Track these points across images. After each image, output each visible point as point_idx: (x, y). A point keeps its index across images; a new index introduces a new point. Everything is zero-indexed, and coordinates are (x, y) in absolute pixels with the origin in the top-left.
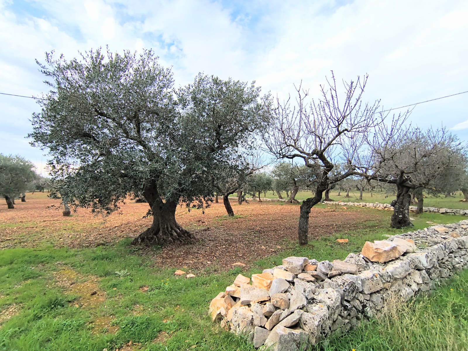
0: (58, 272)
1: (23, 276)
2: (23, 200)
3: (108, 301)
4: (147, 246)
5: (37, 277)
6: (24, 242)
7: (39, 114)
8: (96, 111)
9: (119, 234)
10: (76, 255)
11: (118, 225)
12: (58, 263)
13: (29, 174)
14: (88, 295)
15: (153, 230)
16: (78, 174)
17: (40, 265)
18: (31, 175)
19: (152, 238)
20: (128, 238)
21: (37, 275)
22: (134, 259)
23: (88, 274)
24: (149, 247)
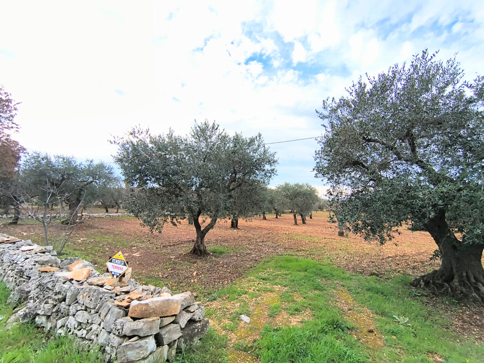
0: (338, 292)
1: (313, 285)
2: (311, 218)
3: (387, 350)
4: (433, 294)
5: (322, 290)
6: (313, 255)
7: (319, 151)
8: (364, 138)
9: (394, 267)
10: (351, 279)
11: (391, 256)
12: (337, 282)
13: (314, 198)
14: (365, 330)
15: (443, 275)
16: (350, 200)
17: (324, 279)
18: (315, 198)
19: (442, 286)
20: (405, 274)
21: (322, 289)
22: (416, 305)
23: (364, 305)
24: (437, 296)
